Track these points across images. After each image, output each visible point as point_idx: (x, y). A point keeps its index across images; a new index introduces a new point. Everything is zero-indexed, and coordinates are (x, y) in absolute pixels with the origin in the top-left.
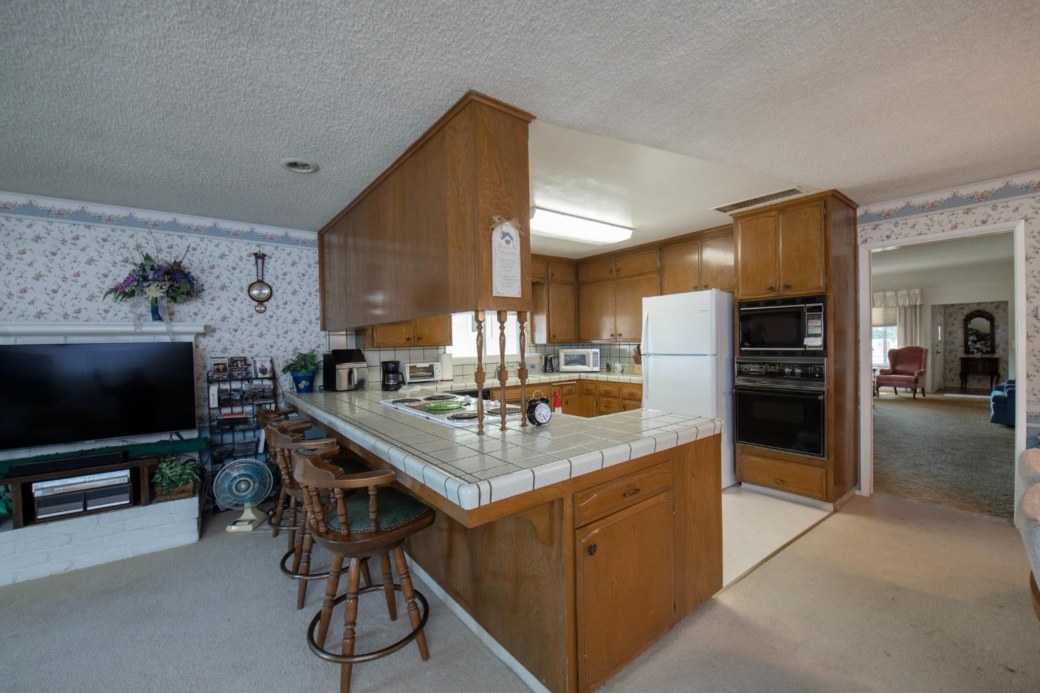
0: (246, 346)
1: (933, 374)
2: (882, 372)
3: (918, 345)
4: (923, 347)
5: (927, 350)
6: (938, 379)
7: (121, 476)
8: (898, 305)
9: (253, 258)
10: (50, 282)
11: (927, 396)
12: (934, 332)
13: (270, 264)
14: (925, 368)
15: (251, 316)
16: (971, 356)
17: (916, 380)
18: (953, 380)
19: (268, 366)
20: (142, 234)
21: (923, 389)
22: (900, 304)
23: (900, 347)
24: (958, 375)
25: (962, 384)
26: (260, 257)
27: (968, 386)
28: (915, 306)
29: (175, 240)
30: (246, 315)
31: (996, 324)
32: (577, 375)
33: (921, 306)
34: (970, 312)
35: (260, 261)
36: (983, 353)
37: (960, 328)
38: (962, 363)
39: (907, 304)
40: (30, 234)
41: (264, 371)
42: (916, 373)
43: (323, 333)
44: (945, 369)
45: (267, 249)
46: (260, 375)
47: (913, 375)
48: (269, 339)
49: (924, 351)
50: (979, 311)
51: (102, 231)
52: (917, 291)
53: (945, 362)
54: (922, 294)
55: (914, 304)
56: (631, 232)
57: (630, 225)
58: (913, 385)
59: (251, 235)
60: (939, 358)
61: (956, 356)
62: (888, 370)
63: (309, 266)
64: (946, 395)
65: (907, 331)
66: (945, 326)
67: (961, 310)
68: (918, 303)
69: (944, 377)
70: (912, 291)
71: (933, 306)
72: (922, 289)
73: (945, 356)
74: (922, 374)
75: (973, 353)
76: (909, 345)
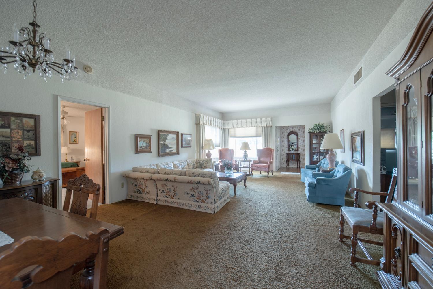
1: (276, 162)
2: (255, 162)
3: (270, 147)
4: (272, 148)
5: (274, 150)
6: (278, 164)
8: (262, 126)
11: (274, 174)
12: (277, 141)
14: (273, 159)
16: (290, 152)
17: (269, 167)
18: (284, 164)
21: (272, 171)
22: (263, 126)
23: (263, 148)
24: (286, 161)
25: (287, 165)
27: (289, 166)
28: (269, 127)
31: (299, 137)
33: (271, 126)
34: (289, 131)
36: (294, 151)
38: (287, 155)
39: (266, 125)
42: (269, 162)
44: (281, 158)
47: (267, 163)
49: (272, 150)
50: (293, 131)
52: (270, 119)
53: (281, 155)
54: (272, 120)
55: (268, 125)
58: (267, 170)
60: (279, 153)
61: (284, 153)
62: (257, 161)
64: (282, 173)
65: (266, 141)
66: (281, 138)
67: (286, 131)
68: (270, 125)
69: (280, 162)
70: (268, 119)
71: (276, 127)
72: (272, 118)
73: (281, 152)
74: (271, 163)
75: (291, 151)
76: (266, 147)
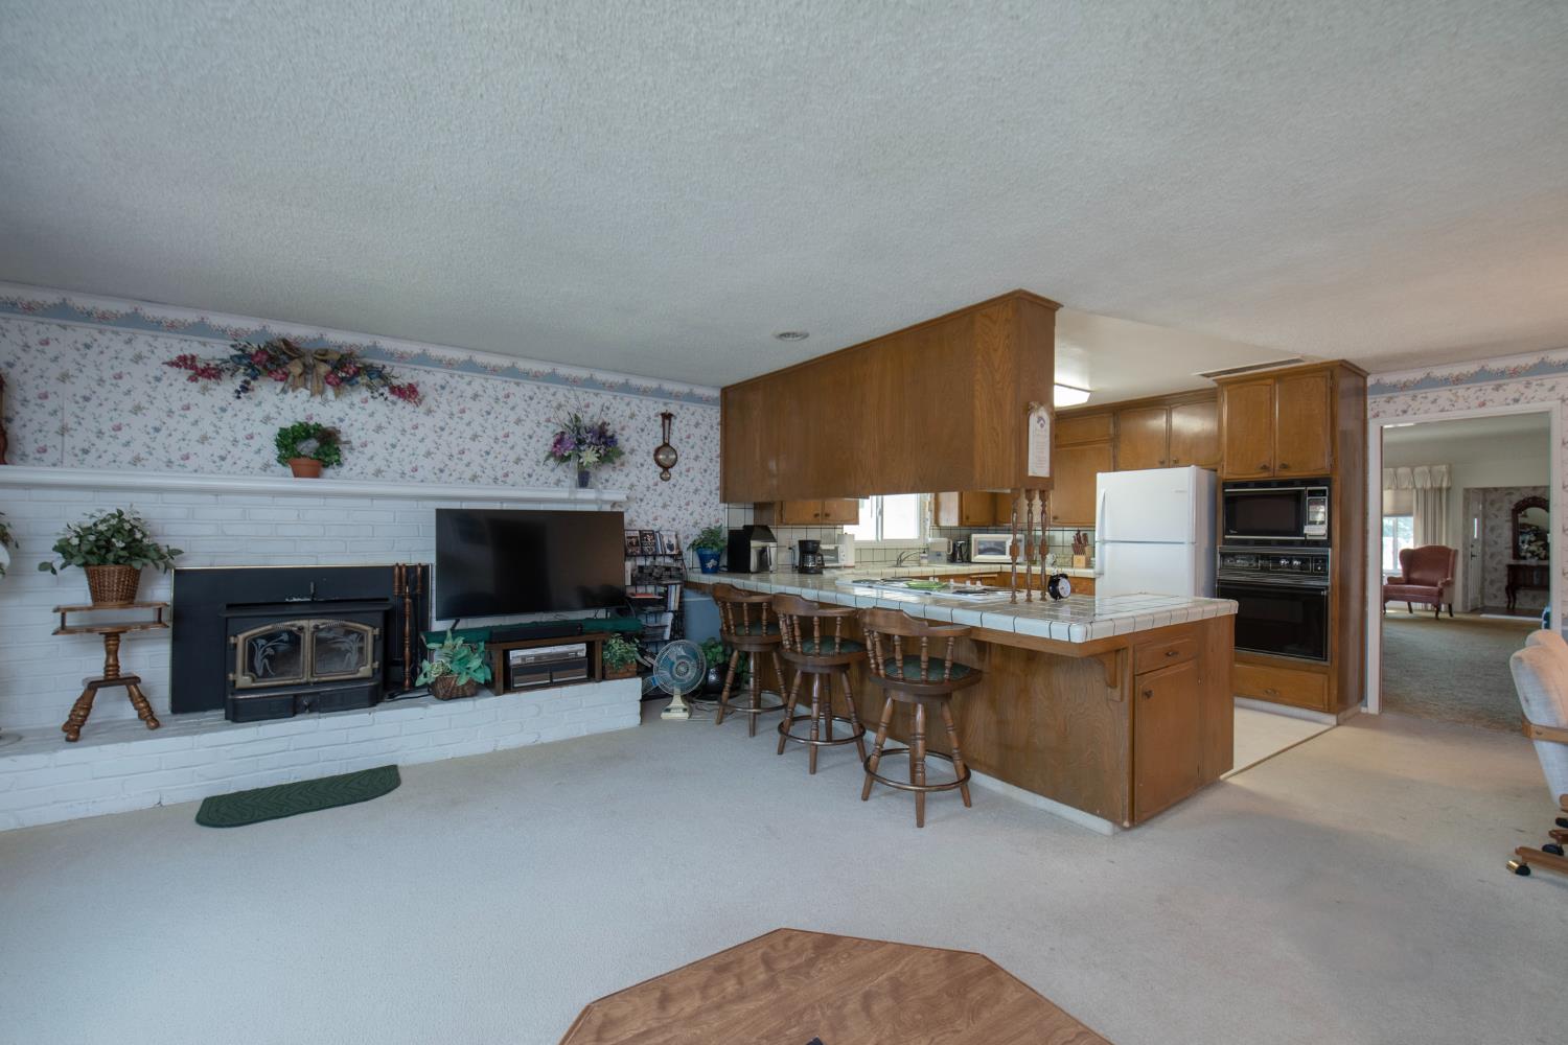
0: (650, 518)
1: (1465, 587)
2: (1391, 580)
3: (1444, 544)
4: (1450, 547)
5: (1456, 551)
6: (1473, 593)
7: (580, 649)
8: (1415, 487)
9: (660, 418)
10: (484, 443)
11: (1455, 616)
12: (1468, 527)
13: (676, 423)
14: (1453, 576)
15: (656, 485)
16: (1522, 562)
17: (1440, 593)
18: (1496, 597)
19: (674, 541)
20: (562, 391)
21: (1450, 606)
22: (1419, 486)
23: (1418, 547)
24: (1504, 589)
25: (1509, 602)
26: (667, 417)
27: (1516, 606)
28: (1440, 489)
29: (591, 399)
30: (651, 483)
32: (999, 566)
33: (1448, 489)
34: (1522, 499)
35: (667, 422)
36: (1540, 559)
37: (1507, 521)
38: (1509, 570)
39: (1429, 485)
40: (469, 392)
41: (671, 547)
42: (1439, 583)
43: (722, 506)
44: (1484, 579)
45: (673, 408)
46: (668, 552)
47: (1435, 585)
48: (671, 512)
49: (1452, 553)
50: (1534, 498)
51: (529, 387)
52: (1444, 468)
53: (1484, 569)
54: (1450, 473)
55: (1438, 485)
56: (1088, 394)
57: (1087, 387)
58: (1435, 599)
59: (659, 393)
60: (1475, 563)
61: (1499, 562)
62: (1400, 578)
63: (712, 427)
64: (1484, 616)
65: (1428, 524)
66: (1484, 518)
67: (1508, 497)
68: (1444, 485)
69: (1482, 591)
70: (1436, 468)
71: (1467, 490)
72: (1450, 465)
73: (1484, 561)
74: (1448, 584)
75: (1524, 558)
76: (1430, 544)
